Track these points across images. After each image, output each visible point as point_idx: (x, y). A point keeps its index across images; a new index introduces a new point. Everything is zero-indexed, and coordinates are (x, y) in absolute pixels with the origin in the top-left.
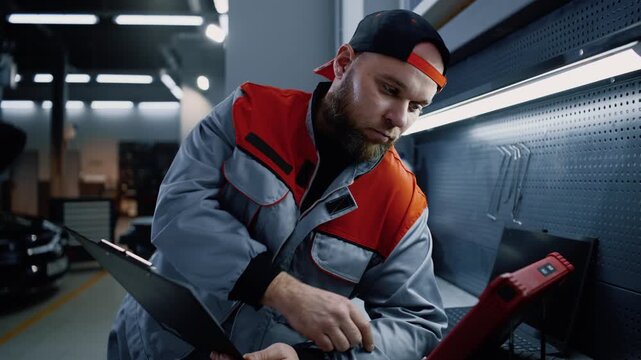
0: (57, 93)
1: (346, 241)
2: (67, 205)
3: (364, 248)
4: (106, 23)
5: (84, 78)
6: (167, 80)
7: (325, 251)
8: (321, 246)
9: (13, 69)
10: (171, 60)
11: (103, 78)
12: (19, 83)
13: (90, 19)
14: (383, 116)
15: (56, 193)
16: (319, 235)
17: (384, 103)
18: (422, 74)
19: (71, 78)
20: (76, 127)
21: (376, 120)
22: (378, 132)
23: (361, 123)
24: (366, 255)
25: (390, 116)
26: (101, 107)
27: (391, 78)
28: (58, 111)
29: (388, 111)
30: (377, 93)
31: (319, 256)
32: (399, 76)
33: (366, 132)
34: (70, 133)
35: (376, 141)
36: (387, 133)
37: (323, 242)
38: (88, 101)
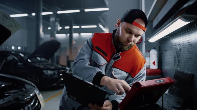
0: (71, 31)
1: (121, 70)
2: (71, 62)
3: (126, 72)
4: (82, 12)
5: (78, 27)
6: (101, 26)
7: (116, 73)
8: (115, 71)
9: (59, 25)
10: (102, 20)
11: (83, 27)
12: (60, 29)
13: (78, 11)
14: (127, 39)
15: (70, 59)
16: (114, 68)
17: (127, 35)
18: (137, 27)
19: (74, 27)
20: (76, 41)
21: (125, 40)
22: (126, 43)
23: (122, 41)
24: (127, 74)
25: (129, 39)
26: (83, 35)
27: (128, 29)
28: (71, 36)
29: (128, 37)
30: (125, 32)
31: (114, 74)
32: (130, 28)
33: (123, 43)
34: (74, 42)
35: (126, 45)
36: (129, 43)
37: (115, 70)
38: (79, 33)
